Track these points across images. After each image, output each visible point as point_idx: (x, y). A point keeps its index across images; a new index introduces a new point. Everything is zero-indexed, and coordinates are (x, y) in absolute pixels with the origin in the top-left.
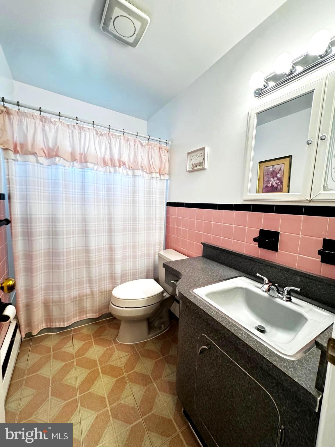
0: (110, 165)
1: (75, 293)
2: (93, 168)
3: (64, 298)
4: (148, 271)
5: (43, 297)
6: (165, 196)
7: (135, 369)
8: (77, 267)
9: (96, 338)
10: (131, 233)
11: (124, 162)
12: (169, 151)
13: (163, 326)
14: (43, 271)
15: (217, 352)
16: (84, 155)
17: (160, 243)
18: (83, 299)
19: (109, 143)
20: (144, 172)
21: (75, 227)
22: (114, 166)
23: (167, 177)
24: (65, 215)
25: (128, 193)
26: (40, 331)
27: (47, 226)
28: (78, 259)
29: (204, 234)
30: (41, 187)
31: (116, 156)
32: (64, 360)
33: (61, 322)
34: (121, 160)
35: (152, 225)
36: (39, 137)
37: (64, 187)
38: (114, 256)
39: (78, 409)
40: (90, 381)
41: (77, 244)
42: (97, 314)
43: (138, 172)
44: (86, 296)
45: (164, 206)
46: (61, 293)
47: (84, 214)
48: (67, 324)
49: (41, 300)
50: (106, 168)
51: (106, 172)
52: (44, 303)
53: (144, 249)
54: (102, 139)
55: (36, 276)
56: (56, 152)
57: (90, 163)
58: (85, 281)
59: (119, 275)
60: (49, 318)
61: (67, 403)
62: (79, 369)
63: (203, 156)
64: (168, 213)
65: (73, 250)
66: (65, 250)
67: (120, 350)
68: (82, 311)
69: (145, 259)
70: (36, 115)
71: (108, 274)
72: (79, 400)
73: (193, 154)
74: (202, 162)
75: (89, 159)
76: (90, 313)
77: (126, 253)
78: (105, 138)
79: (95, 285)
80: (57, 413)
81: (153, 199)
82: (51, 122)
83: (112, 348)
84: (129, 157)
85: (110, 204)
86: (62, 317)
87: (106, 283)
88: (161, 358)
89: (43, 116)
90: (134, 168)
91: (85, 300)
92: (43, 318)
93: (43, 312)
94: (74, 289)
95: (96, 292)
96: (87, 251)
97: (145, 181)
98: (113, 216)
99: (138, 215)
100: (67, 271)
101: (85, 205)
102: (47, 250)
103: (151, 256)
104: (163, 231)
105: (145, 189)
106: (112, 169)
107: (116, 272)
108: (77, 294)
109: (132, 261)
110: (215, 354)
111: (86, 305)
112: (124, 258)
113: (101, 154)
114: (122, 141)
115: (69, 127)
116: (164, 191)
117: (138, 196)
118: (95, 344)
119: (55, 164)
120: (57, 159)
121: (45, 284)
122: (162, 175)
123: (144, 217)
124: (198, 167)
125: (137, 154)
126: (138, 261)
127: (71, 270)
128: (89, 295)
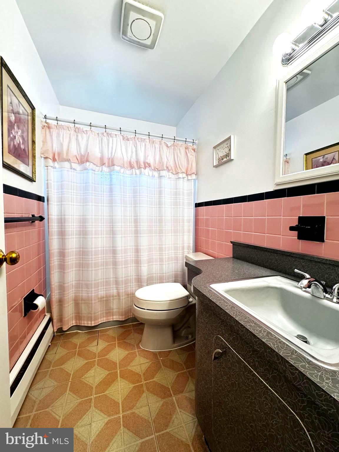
0: (136, 168)
1: (102, 292)
2: (120, 171)
3: (92, 296)
4: (176, 276)
5: (74, 295)
6: (193, 197)
7: (155, 378)
8: (105, 267)
9: (119, 341)
10: (158, 235)
11: (150, 163)
12: (196, 150)
13: (190, 336)
14: (74, 269)
15: (232, 357)
16: (112, 159)
17: (189, 247)
18: (110, 300)
19: (135, 147)
20: (171, 173)
21: (103, 228)
22: (139, 168)
23: (194, 177)
24: (95, 216)
25: (155, 195)
26: (70, 327)
27: (79, 227)
28: (106, 259)
29: (233, 232)
30: (74, 190)
31: (142, 160)
32: (86, 359)
33: (88, 321)
34: (146, 161)
35: (180, 227)
36: (73, 146)
37: (93, 190)
38: (140, 257)
39: (91, 410)
40: (107, 382)
41: (105, 244)
42: (124, 317)
43: (164, 173)
44: (113, 296)
45: (193, 207)
46: (89, 291)
47: (111, 215)
48: (94, 324)
49: (72, 297)
50: (132, 171)
51: (132, 174)
52: (75, 300)
53: (172, 253)
54: (128, 144)
55: (67, 272)
56: (86, 158)
57: (117, 166)
58: (112, 282)
59: (146, 277)
60: (78, 316)
61: (82, 401)
62: (98, 369)
63: (229, 147)
64: (196, 215)
65: (101, 250)
66: (93, 249)
67: (141, 356)
68: (109, 312)
69: (172, 263)
70: (71, 127)
71: (135, 276)
72: (93, 401)
73: (218, 148)
74: (229, 153)
75: (115, 162)
76: (116, 315)
77: (153, 256)
78: (131, 142)
79: (121, 286)
80: (71, 410)
81: (180, 200)
82: (83, 131)
83: (135, 353)
84: (155, 160)
85: (136, 205)
86: (90, 315)
87: (133, 285)
88: (184, 371)
89: (77, 127)
90: (159, 169)
91: (112, 300)
92: (74, 315)
93: (74, 309)
94: (101, 289)
95: (122, 293)
96: (114, 252)
97: (171, 182)
98: (139, 217)
99: (165, 216)
100: (95, 270)
101: (112, 206)
102: (78, 249)
103: (179, 260)
104: (192, 234)
105: (172, 190)
106: (138, 172)
107: (142, 275)
108: (105, 294)
109: (159, 264)
110: (231, 360)
111: (113, 306)
112: (150, 261)
113: (127, 157)
114: (148, 143)
115: (98, 135)
116: (192, 192)
117: (165, 197)
118: (118, 347)
119: (86, 169)
120: (88, 164)
121: (76, 282)
122: (189, 176)
123: (171, 219)
124: (225, 159)
125: (162, 156)
126: (166, 264)
127: (99, 269)
128: (116, 296)
